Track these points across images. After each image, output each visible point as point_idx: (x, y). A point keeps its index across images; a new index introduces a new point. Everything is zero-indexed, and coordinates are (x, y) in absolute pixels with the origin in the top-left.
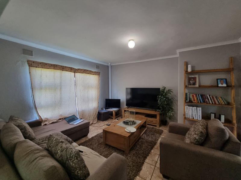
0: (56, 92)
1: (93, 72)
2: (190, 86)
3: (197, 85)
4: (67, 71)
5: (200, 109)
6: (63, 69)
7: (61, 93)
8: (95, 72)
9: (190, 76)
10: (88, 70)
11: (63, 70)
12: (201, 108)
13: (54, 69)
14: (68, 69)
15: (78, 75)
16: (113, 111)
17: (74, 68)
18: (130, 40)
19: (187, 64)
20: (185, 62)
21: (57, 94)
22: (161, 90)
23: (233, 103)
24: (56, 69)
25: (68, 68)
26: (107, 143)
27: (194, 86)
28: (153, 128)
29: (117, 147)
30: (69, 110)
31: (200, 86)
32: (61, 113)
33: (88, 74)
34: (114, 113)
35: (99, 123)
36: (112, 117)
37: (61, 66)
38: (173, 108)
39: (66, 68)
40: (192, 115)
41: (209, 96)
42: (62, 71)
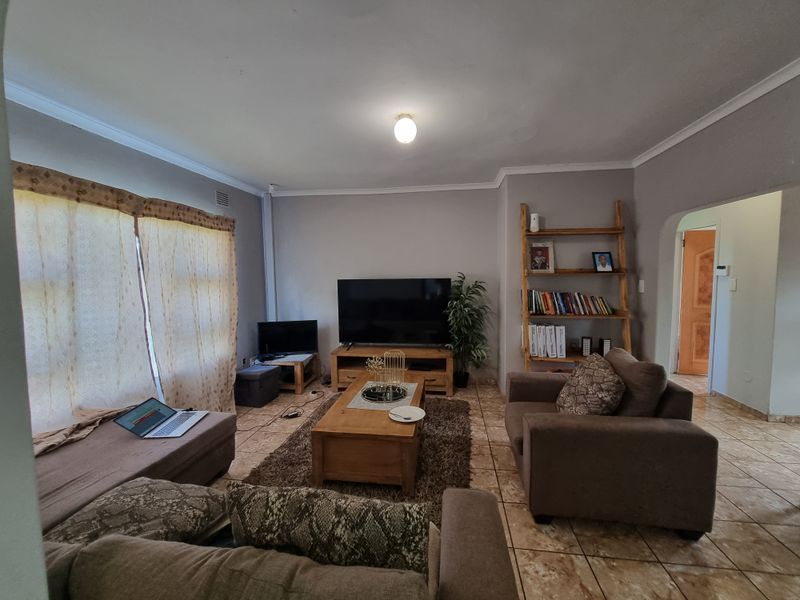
0: (50, 302)
1: (208, 217)
2: (535, 271)
3: (551, 270)
4: (99, 204)
5: (561, 330)
6: (78, 192)
7: (73, 310)
8: (217, 218)
9: (534, 245)
10: (189, 209)
11: (78, 200)
12: (563, 328)
13: (32, 190)
14: (107, 198)
15: (148, 224)
16: (296, 363)
17: (131, 196)
18: (400, 117)
19: (526, 212)
20: (522, 204)
21: (55, 311)
22: (452, 284)
23: (625, 309)
24: (43, 192)
25: (104, 193)
26: (331, 476)
27: (543, 271)
28: (439, 400)
29: (373, 480)
30: (118, 383)
31: (556, 270)
32: (78, 400)
33: (192, 223)
34: (298, 370)
35: (250, 417)
36: (293, 387)
37: (71, 179)
38: (483, 333)
39: (96, 191)
40: (545, 346)
41: (579, 294)
42: (76, 202)
